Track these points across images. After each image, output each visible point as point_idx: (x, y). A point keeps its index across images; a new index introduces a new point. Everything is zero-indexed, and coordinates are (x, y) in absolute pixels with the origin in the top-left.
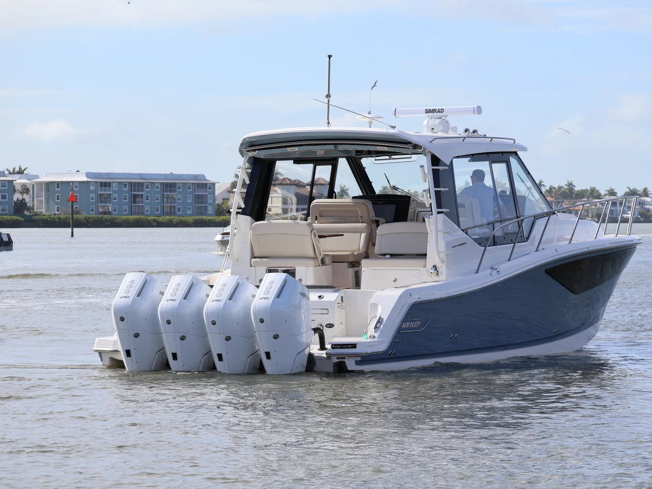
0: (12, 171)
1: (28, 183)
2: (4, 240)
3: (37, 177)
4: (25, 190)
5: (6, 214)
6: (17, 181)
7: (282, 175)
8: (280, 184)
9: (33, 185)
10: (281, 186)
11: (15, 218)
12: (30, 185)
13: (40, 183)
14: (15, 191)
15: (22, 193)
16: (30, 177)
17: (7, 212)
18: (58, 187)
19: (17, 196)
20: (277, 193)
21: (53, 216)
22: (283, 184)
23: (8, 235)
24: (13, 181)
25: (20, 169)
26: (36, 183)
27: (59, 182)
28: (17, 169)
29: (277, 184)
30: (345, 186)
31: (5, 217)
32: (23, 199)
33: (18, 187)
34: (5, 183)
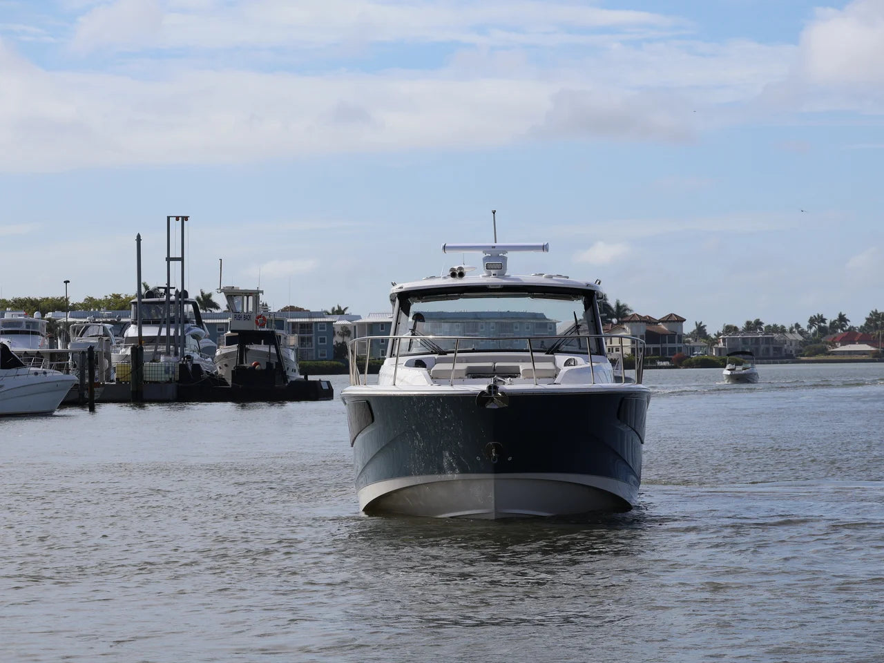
0: (331, 312)
1: (349, 325)
2: (324, 388)
3: (359, 317)
4: (346, 332)
5: (325, 360)
6: (337, 323)
7: (631, 311)
8: (629, 321)
9: (355, 327)
10: (630, 324)
11: (335, 363)
12: (351, 327)
13: (363, 324)
14: (334, 335)
15: (343, 335)
16: (351, 318)
17: (326, 357)
18: (382, 329)
19: (338, 339)
20: (626, 332)
21: (377, 361)
22: (633, 322)
23: (328, 383)
24: (332, 322)
25: (339, 308)
26: (359, 324)
27: (383, 323)
28: (336, 309)
29: (626, 322)
30: (701, 323)
31: (325, 362)
32: (344, 343)
33: (338, 329)
34: (324, 325)
